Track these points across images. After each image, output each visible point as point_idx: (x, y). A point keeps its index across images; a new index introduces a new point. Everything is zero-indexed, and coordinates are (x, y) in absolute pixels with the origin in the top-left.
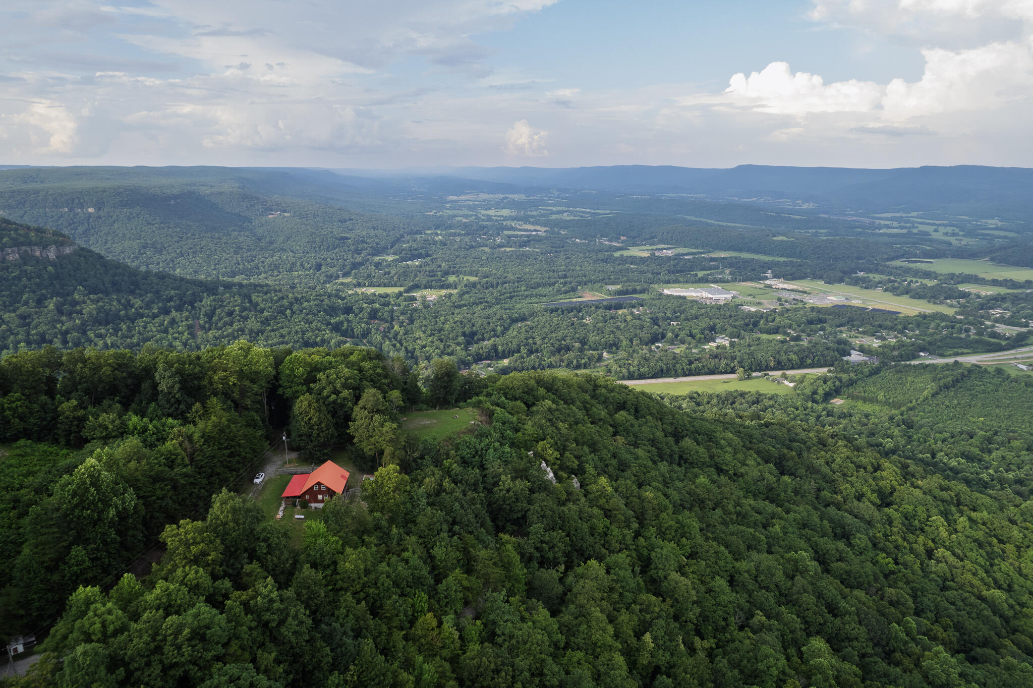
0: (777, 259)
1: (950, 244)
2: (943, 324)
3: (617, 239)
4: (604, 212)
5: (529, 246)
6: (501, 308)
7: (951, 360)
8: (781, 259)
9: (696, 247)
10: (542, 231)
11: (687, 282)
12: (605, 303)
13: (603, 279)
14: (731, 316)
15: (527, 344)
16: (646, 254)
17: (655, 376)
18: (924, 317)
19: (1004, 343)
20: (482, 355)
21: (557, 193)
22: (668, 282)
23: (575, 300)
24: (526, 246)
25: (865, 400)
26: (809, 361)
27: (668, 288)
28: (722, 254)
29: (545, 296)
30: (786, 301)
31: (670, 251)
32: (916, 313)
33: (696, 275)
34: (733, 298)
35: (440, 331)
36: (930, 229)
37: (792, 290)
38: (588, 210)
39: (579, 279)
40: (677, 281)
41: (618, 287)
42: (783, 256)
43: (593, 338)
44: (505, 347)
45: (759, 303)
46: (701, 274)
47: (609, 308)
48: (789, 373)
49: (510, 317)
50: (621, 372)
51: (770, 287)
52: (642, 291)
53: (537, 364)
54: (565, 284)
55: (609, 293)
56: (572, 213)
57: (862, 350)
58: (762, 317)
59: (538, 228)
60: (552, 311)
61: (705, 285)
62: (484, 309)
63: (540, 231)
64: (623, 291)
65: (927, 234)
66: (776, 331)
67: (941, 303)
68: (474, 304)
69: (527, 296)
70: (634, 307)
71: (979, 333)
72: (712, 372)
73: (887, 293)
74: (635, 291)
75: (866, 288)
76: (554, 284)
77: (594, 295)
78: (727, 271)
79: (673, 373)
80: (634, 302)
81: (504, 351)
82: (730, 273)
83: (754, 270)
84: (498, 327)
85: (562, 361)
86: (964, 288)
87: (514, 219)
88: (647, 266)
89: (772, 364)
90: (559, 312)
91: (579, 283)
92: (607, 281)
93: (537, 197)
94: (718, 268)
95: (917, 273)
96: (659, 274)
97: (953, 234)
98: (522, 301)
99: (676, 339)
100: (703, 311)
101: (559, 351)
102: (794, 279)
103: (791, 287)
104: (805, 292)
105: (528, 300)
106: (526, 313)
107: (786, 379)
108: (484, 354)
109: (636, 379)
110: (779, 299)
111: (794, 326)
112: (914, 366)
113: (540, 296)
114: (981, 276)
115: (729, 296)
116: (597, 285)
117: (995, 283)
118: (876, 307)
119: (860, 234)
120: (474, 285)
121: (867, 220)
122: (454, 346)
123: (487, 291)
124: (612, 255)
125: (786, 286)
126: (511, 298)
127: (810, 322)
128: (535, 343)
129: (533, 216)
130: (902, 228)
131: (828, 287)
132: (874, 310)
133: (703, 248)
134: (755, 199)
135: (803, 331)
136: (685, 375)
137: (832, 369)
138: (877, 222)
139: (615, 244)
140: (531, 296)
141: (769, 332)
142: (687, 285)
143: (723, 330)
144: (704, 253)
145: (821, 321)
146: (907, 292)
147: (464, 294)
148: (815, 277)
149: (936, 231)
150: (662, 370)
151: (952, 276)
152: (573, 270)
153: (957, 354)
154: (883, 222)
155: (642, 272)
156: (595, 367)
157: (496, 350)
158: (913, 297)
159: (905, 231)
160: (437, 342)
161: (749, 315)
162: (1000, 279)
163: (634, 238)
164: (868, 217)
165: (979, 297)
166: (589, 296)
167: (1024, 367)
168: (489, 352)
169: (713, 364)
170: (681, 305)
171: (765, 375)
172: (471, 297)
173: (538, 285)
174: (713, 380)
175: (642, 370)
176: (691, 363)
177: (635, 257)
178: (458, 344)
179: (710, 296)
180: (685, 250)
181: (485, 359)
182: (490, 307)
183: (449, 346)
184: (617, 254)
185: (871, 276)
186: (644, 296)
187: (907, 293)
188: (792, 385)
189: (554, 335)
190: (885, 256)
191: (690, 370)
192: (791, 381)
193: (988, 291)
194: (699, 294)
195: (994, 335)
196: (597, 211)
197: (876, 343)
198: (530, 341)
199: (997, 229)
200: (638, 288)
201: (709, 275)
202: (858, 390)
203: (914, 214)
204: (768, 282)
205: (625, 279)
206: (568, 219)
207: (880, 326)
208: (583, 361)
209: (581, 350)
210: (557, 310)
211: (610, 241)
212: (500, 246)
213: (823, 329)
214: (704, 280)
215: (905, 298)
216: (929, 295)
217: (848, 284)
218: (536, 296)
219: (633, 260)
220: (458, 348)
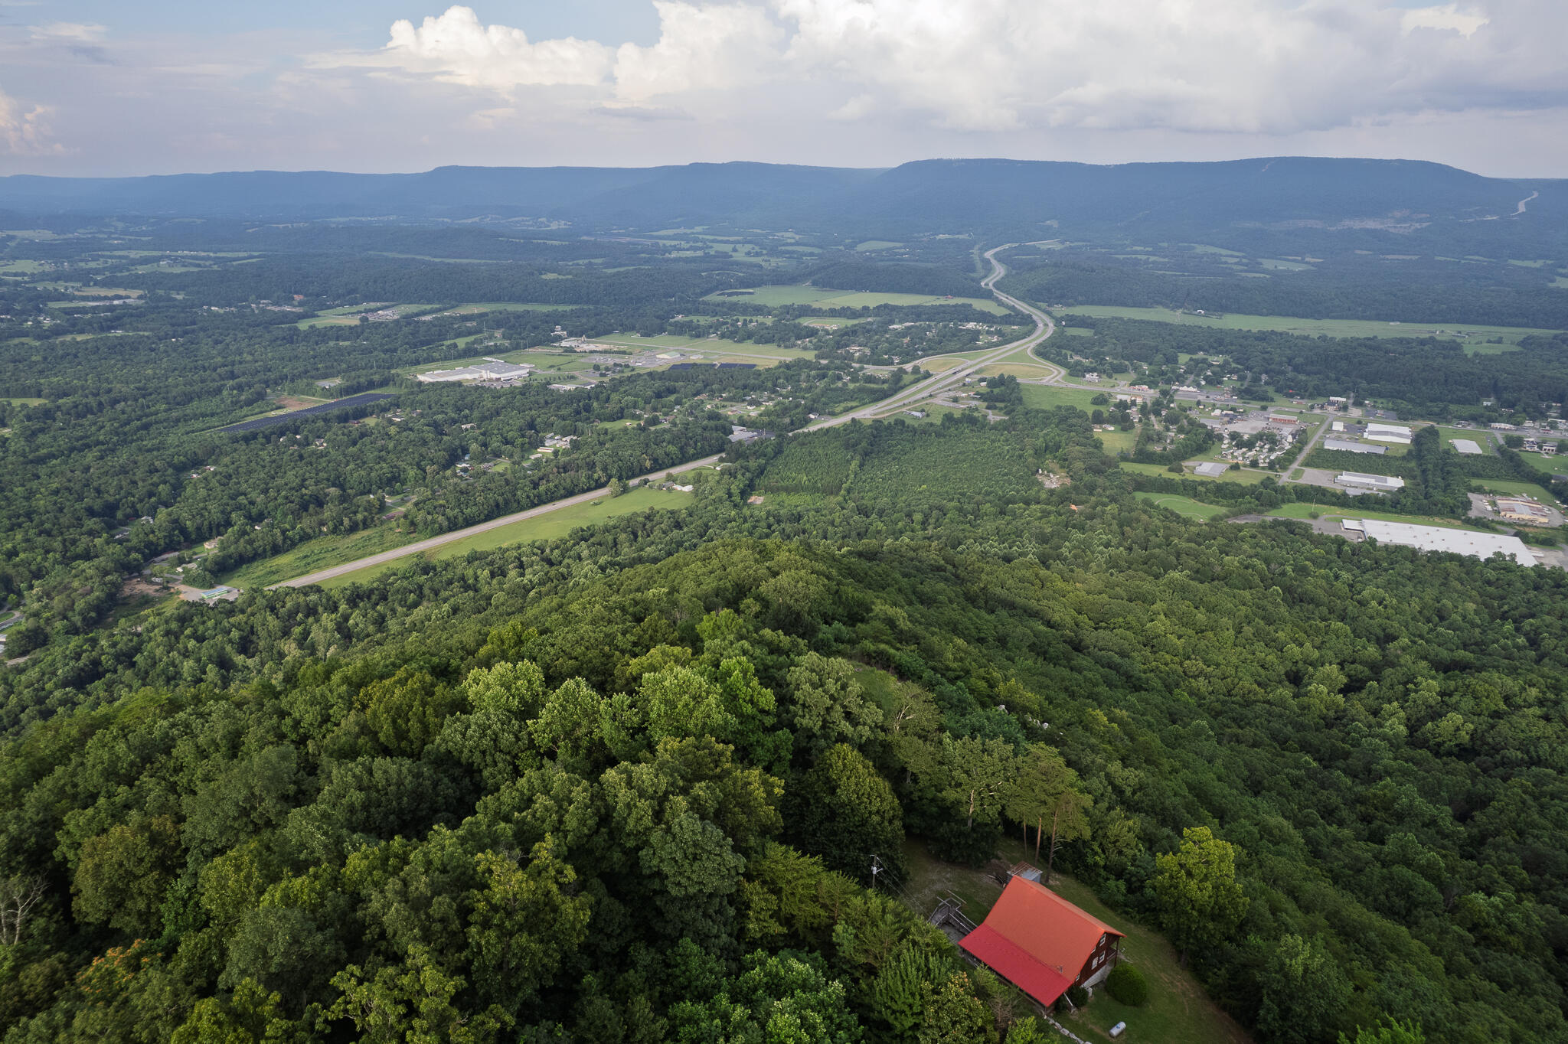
0: (561, 308)
1: (761, 266)
2: (813, 373)
3: (289, 300)
4: (238, 255)
5: (121, 327)
6: (140, 450)
7: (846, 419)
8: (568, 308)
9: (429, 302)
10: (133, 297)
11: (446, 359)
12: (336, 412)
13: (306, 372)
14: (547, 403)
15: (239, 508)
16: (354, 321)
17: (489, 518)
18: (788, 366)
19: (885, 386)
20: (158, 545)
21: (120, 225)
22: (417, 362)
23: (273, 414)
24: (116, 328)
25: (788, 490)
26: (692, 451)
27: (423, 372)
28: (475, 309)
29: (212, 415)
30: (607, 369)
31: (389, 312)
32: (776, 363)
33: (455, 346)
34: (530, 373)
35: (29, 515)
36: (728, 248)
37: (606, 352)
38: (203, 254)
39: (261, 376)
40: (430, 360)
41: (337, 382)
42: (564, 303)
43: (355, 475)
44: (198, 520)
45: (572, 378)
46: (461, 342)
47: (344, 418)
48: (675, 471)
49: (170, 464)
50: (434, 522)
51: (570, 350)
52: (384, 383)
53: (280, 539)
54: (240, 388)
55: (327, 393)
56: (175, 260)
57: (743, 422)
58: (590, 398)
59: (122, 292)
60: (247, 439)
61: (477, 359)
62: (102, 458)
63: (128, 297)
64: (351, 387)
65: (726, 255)
66: (620, 415)
67: (793, 346)
68: (72, 450)
69: (178, 420)
70: (385, 410)
71: (854, 380)
72: (570, 493)
73: (725, 341)
74: (371, 385)
75: (698, 336)
76: (218, 391)
77: (302, 401)
78: (498, 334)
79: (515, 505)
80: (382, 402)
81: (199, 529)
82: (504, 337)
83: (535, 328)
84: (161, 487)
85: (322, 523)
86: (807, 322)
87: (57, 277)
88: (367, 339)
89: (648, 464)
90: (262, 440)
91: (267, 384)
92: (313, 373)
93: (80, 233)
94: (480, 331)
95: (745, 309)
96: (395, 350)
97: (757, 254)
98: (173, 430)
99: (489, 453)
100: (503, 401)
101: (304, 507)
102: (598, 335)
103: (601, 347)
104: (624, 353)
105: (182, 428)
106: (199, 452)
107: (674, 481)
108: (162, 542)
109: (462, 528)
110: (597, 368)
111: (641, 403)
112: (815, 433)
113: (204, 415)
114: (815, 305)
115: (524, 372)
116: (302, 383)
117: (833, 313)
118: (724, 362)
119: (647, 261)
120: (47, 414)
121: (649, 242)
122: (85, 539)
123: (84, 421)
124: (296, 329)
125: (592, 347)
126: (146, 427)
127: (659, 395)
128: (252, 503)
129: (97, 272)
130: (695, 249)
131: (648, 342)
132: (723, 365)
133: (440, 302)
134: (477, 219)
135: (655, 409)
136: (534, 505)
137: (724, 455)
138: (661, 242)
139: (288, 309)
140: (186, 419)
141: (612, 418)
142: (447, 363)
143: (549, 426)
144: (445, 309)
145: (671, 391)
146: (749, 336)
147: (34, 434)
148: (626, 328)
149: (735, 250)
150: (497, 505)
151: (787, 310)
152: (240, 363)
153: (848, 410)
154: (668, 243)
155: (366, 351)
156: (382, 523)
157: (183, 531)
158: (758, 342)
159: (699, 253)
160: (40, 539)
161: (572, 398)
162: (838, 307)
163: (318, 295)
164: (644, 237)
165: (827, 333)
166: (294, 405)
167: (918, 414)
168: (170, 536)
169: (568, 481)
170: (465, 398)
171: (646, 482)
172: (55, 439)
173: (189, 398)
174: (577, 505)
175: (467, 511)
176: (536, 485)
177: (340, 328)
178: (91, 533)
179: (494, 376)
180: (413, 308)
181: (165, 551)
182: (113, 451)
183: (74, 542)
184: (303, 326)
185: (695, 318)
186: (390, 390)
187: (749, 338)
188: (688, 488)
189: (280, 482)
190: (698, 290)
191: (539, 496)
192: (683, 484)
193: (833, 325)
194: (476, 376)
195: (870, 379)
196: (220, 255)
197: (753, 412)
198: (242, 499)
199: (797, 244)
200: (376, 378)
201: (474, 343)
202: (771, 479)
203: (699, 229)
204: (564, 344)
205: (344, 366)
206: (170, 270)
207: (745, 387)
208: (360, 517)
209: (344, 499)
210: (254, 436)
211: (276, 304)
212: (57, 332)
213: (678, 402)
214: (470, 353)
215: (749, 345)
216: (777, 336)
217: (671, 333)
218: (195, 417)
219: (338, 333)
220: (97, 541)
